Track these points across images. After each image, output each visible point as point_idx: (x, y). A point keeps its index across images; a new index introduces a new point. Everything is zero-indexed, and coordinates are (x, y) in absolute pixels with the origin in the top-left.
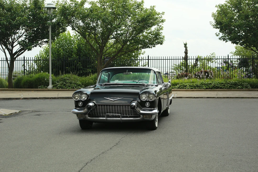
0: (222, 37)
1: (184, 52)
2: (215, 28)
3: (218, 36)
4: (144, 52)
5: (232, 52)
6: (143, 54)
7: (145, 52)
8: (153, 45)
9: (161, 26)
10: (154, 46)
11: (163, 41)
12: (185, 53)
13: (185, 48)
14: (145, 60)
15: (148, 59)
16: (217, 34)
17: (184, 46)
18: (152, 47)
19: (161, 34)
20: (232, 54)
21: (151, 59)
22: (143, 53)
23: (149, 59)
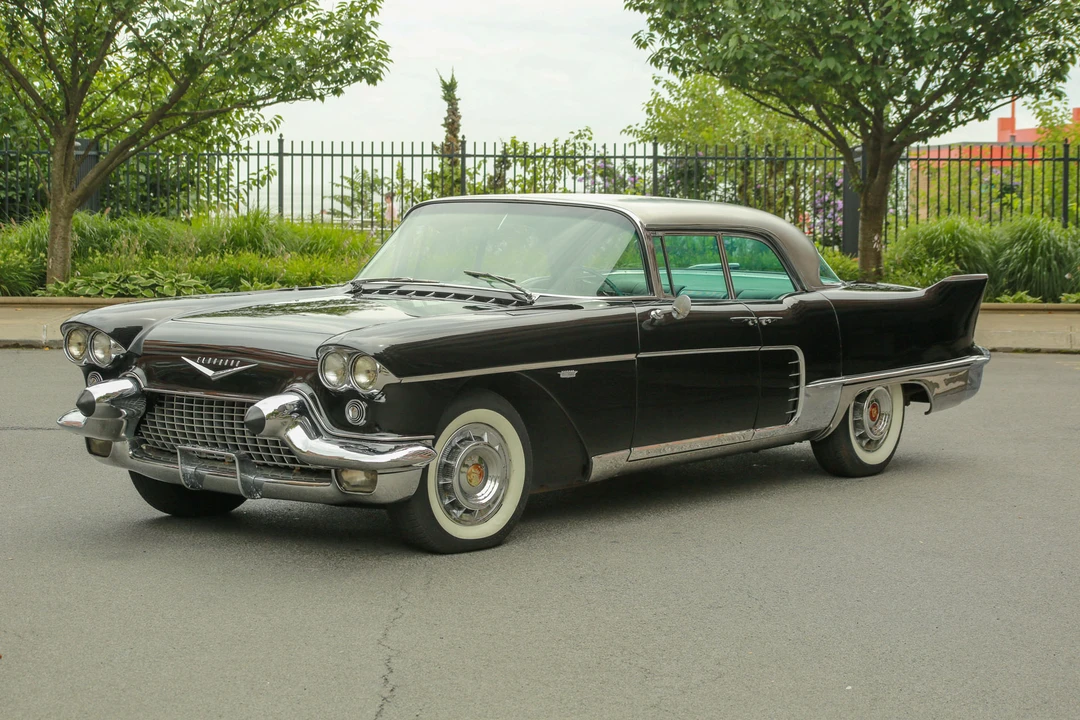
0: (663, 51)
1: (443, 122)
2: (635, 9)
3: (645, 45)
4: (278, 120)
5: (633, 128)
6: (267, 129)
7: (278, 122)
8: (331, 86)
10: (337, 92)
11: (383, 65)
12: (444, 125)
13: (445, 105)
14: (263, 159)
15: (277, 152)
16: (644, 37)
17: (441, 93)
18: (325, 92)
19: (373, 29)
20: (631, 135)
21: (292, 155)
22: (271, 125)
23: (285, 151)
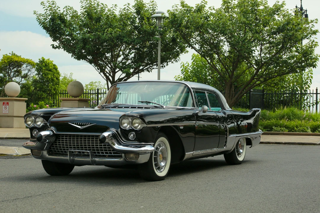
8: (302, 69)
9: (314, 41)
11: (316, 62)
19: (313, 52)
23: (318, 93)
